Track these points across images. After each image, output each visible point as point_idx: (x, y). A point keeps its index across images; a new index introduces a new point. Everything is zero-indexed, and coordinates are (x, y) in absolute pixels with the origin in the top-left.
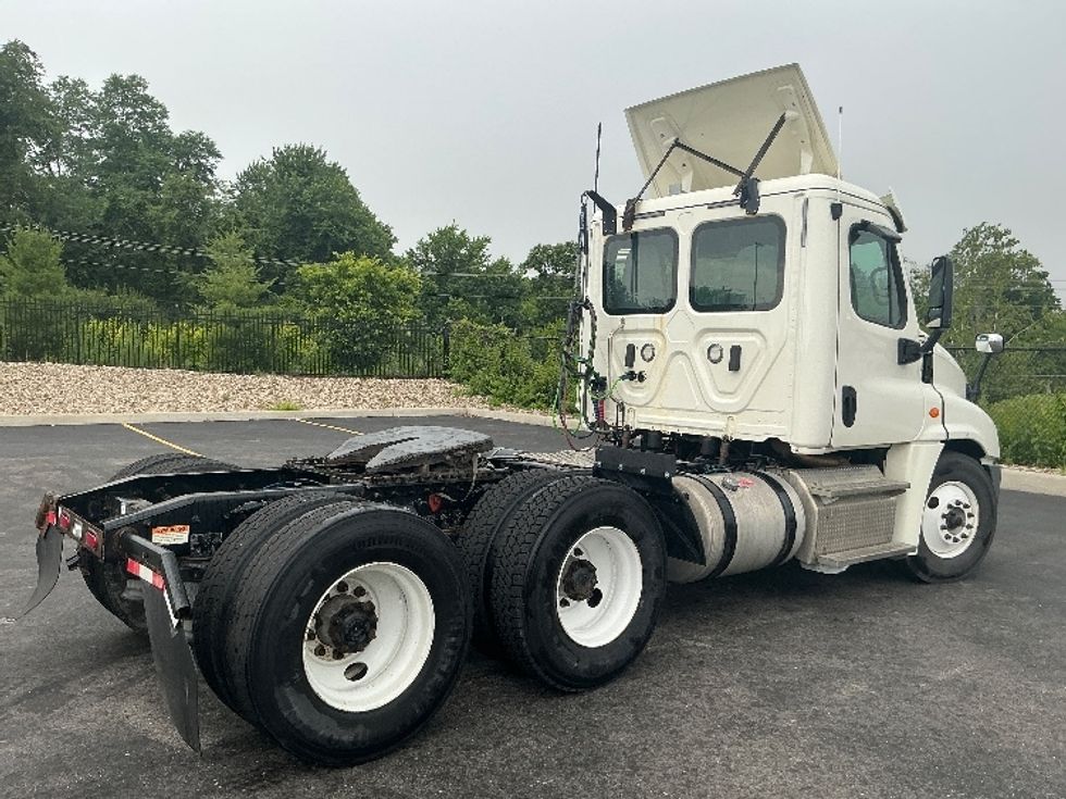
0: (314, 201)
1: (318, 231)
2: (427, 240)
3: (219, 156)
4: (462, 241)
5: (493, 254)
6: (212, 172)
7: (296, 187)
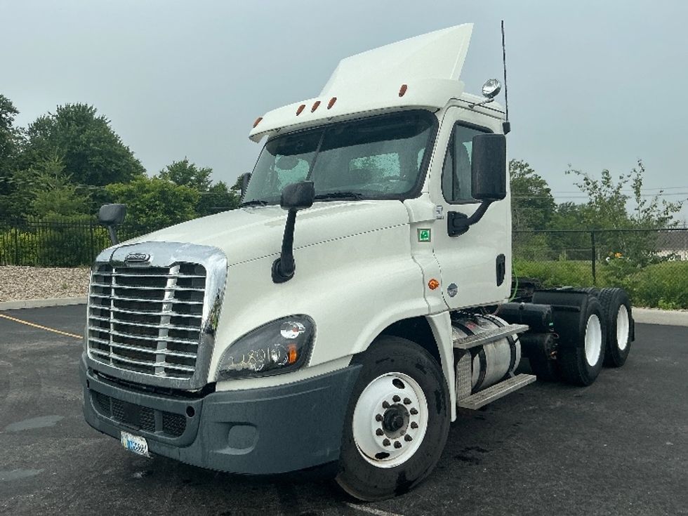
0: (88, 142)
1: (92, 164)
2: (166, 170)
3: (16, 112)
4: (191, 171)
5: (214, 180)
6: (10, 123)
7: (75, 133)
